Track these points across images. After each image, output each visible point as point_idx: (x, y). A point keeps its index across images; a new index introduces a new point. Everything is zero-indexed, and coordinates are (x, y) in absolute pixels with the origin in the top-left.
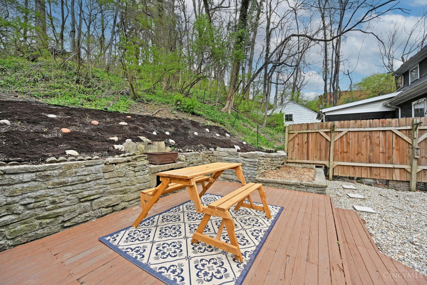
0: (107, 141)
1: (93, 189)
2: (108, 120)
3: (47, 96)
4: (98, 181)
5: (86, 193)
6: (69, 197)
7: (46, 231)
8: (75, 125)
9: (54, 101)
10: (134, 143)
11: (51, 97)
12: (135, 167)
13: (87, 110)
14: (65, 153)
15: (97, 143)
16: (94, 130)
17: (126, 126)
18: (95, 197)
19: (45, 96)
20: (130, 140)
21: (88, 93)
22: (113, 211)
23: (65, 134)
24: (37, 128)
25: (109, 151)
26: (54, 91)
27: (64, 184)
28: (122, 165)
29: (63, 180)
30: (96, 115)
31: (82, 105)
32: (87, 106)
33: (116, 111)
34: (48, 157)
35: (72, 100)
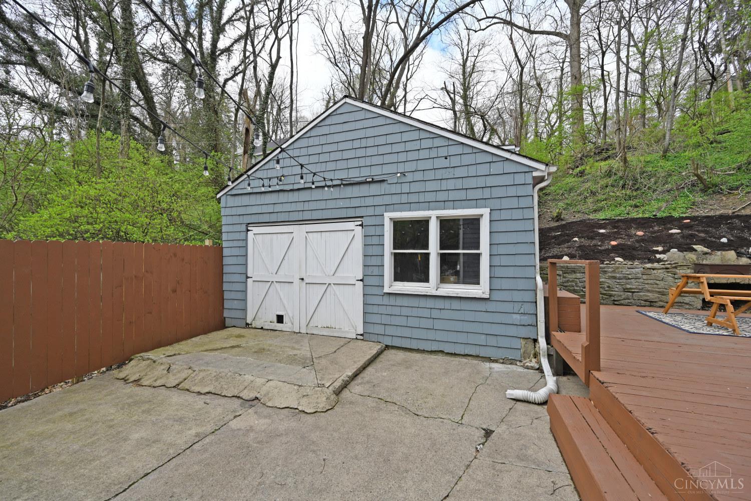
0: (650, 251)
1: (633, 284)
2: (656, 228)
3: (595, 211)
4: (637, 280)
5: (628, 286)
6: (617, 286)
7: (605, 302)
8: (621, 238)
9: (601, 216)
10: (681, 254)
11: (599, 211)
12: (675, 274)
13: (634, 220)
14: (614, 260)
15: (640, 252)
16: (638, 241)
17: (678, 234)
18: (635, 290)
19: (594, 211)
20: (676, 250)
21: (636, 197)
22: (651, 306)
23: (613, 246)
24: (594, 242)
25: (649, 259)
26: (600, 205)
27: (614, 278)
28: (660, 271)
29: (613, 275)
30: (643, 224)
31: (628, 214)
32: (634, 215)
33: (669, 216)
34: (604, 261)
35: (617, 211)
